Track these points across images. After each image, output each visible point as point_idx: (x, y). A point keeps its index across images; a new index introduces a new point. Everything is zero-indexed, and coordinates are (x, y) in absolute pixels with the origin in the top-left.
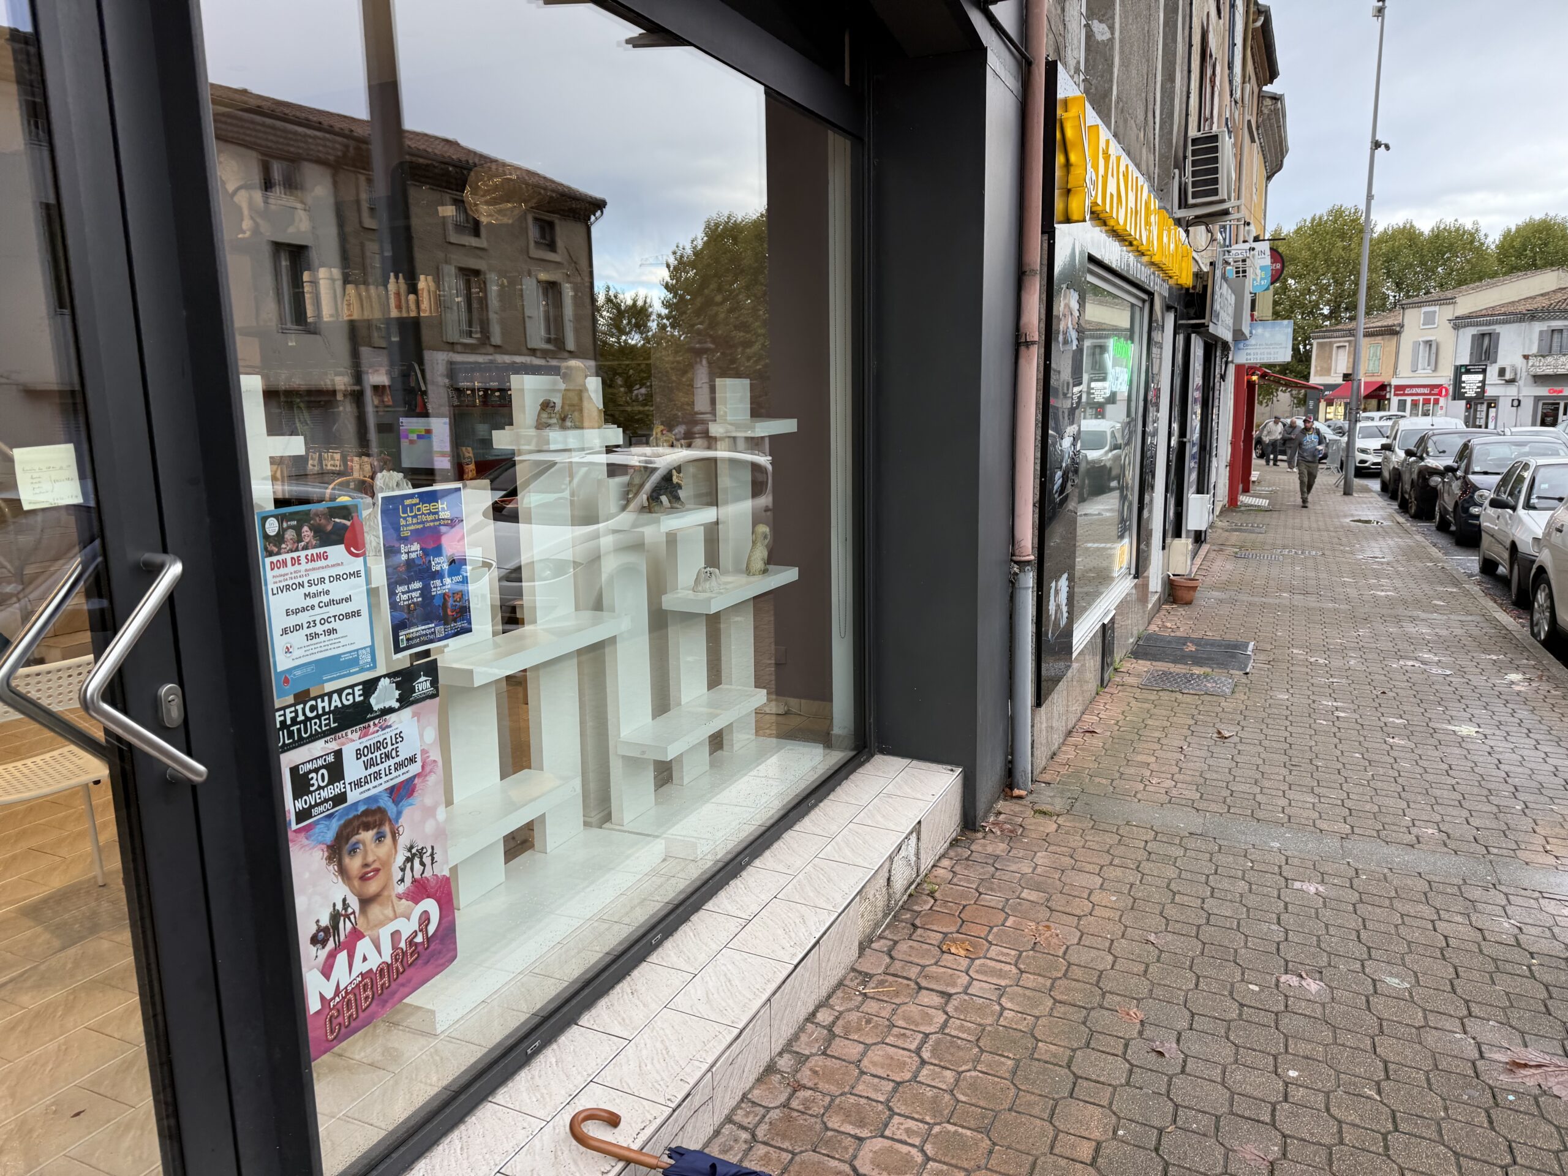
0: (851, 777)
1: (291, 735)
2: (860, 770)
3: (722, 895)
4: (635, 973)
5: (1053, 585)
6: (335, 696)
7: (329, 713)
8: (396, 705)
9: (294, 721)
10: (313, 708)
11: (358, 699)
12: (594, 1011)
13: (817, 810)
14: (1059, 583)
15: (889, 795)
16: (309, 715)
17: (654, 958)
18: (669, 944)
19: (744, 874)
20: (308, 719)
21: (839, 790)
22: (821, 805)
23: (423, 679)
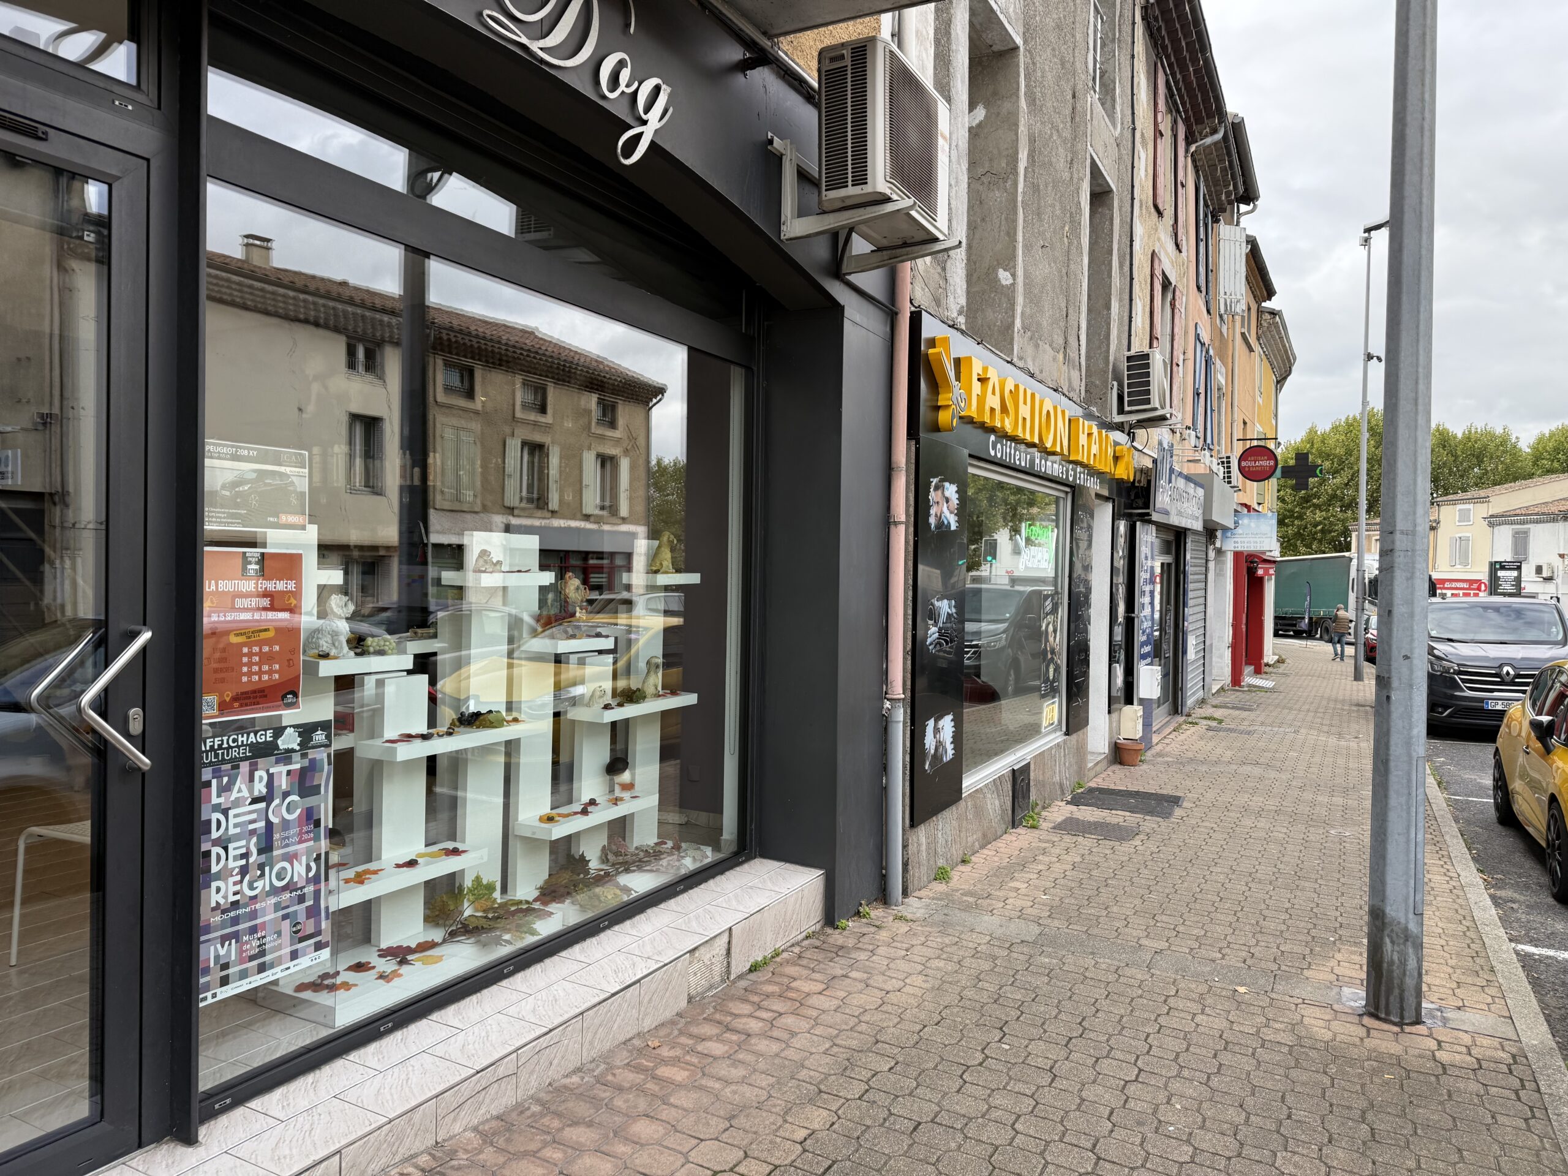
0: (727, 873)
1: (216, 756)
2: (738, 869)
3: (577, 948)
4: (485, 992)
5: (931, 723)
6: (252, 735)
7: (247, 745)
8: (298, 748)
9: (220, 747)
10: (234, 741)
11: (269, 739)
12: (443, 1012)
13: (685, 895)
14: (941, 723)
15: (751, 888)
16: (231, 744)
17: (504, 983)
18: (519, 976)
19: (602, 935)
20: (230, 747)
21: (711, 882)
22: (691, 891)
23: (319, 732)
